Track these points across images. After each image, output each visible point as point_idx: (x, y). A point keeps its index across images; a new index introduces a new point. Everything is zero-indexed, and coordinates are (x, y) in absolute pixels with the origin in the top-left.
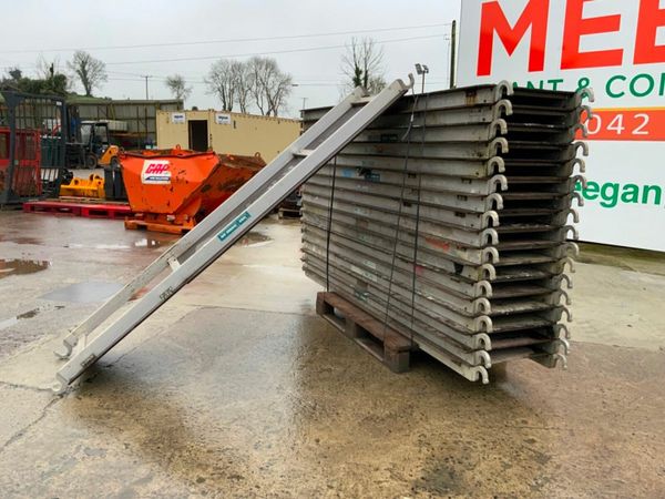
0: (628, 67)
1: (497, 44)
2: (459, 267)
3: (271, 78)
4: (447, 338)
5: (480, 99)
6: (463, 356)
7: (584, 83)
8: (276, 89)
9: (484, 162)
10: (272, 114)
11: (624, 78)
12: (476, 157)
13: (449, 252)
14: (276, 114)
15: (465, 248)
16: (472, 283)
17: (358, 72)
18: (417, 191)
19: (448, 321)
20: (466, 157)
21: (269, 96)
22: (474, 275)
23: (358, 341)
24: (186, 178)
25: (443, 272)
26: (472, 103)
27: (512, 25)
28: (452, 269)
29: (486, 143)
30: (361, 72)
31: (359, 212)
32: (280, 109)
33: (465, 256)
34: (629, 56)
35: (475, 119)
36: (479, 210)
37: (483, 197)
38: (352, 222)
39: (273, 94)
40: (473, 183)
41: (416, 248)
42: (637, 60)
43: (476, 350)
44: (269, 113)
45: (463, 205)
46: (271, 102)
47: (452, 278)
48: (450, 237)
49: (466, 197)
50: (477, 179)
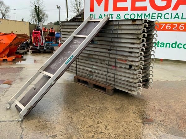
0: (129, 12)
2: (131, 66)
3: (2, 7)
4: (127, 85)
5: (137, 22)
6: (133, 89)
7: (119, 15)
8: (4, 10)
9: (139, 39)
10: (4, 18)
11: (128, 14)
12: (136, 38)
13: (127, 63)
14: (5, 18)
15: (132, 61)
16: (136, 70)
17: (36, 6)
18: (114, 46)
19: (127, 80)
20: (133, 38)
21: (2, 12)
22: (136, 68)
23: (94, 88)
24: (4, 42)
25: (125, 68)
26: (134, 23)
28: (128, 67)
29: (140, 34)
30: (37, 7)
31: (89, 52)
32: (6, 17)
33: (133, 64)
34: (129, 9)
35: (135, 28)
36: (137, 51)
37: (139, 48)
38: (86, 55)
39: (3, 12)
40: (135, 44)
41: (115, 62)
42: (132, 10)
43: (137, 87)
44: (2, 18)
45: (131, 50)
46: (3, 14)
47: (128, 69)
48: (127, 59)
49: (132, 48)
50: (137, 43)
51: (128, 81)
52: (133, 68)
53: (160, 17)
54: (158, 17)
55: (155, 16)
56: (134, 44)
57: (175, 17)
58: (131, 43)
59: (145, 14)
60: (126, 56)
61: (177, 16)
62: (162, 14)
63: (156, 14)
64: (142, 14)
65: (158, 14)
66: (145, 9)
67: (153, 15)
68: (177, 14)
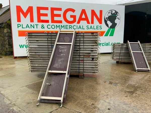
0: (50, 23)
1: (22, 16)
6: (95, 71)
7: (43, 26)
9: (97, 43)
13: (91, 57)
16: (96, 60)
25: (89, 60)
27: (25, 12)
28: (91, 59)
29: (97, 40)
33: (94, 57)
34: (50, 21)
41: (84, 58)
42: (52, 22)
47: (92, 60)
48: (90, 55)
49: (93, 48)
50: (95, 45)
51: (92, 68)
52: (94, 59)
53: (71, 28)
54: (70, 27)
55: (68, 27)
56: (94, 46)
57: (79, 28)
58: (92, 46)
59: (61, 26)
60: (90, 53)
61: (80, 27)
62: (72, 26)
63: (68, 26)
64: (59, 26)
65: (69, 26)
66: (61, 22)
67: (67, 26)
68: (80, 26)
